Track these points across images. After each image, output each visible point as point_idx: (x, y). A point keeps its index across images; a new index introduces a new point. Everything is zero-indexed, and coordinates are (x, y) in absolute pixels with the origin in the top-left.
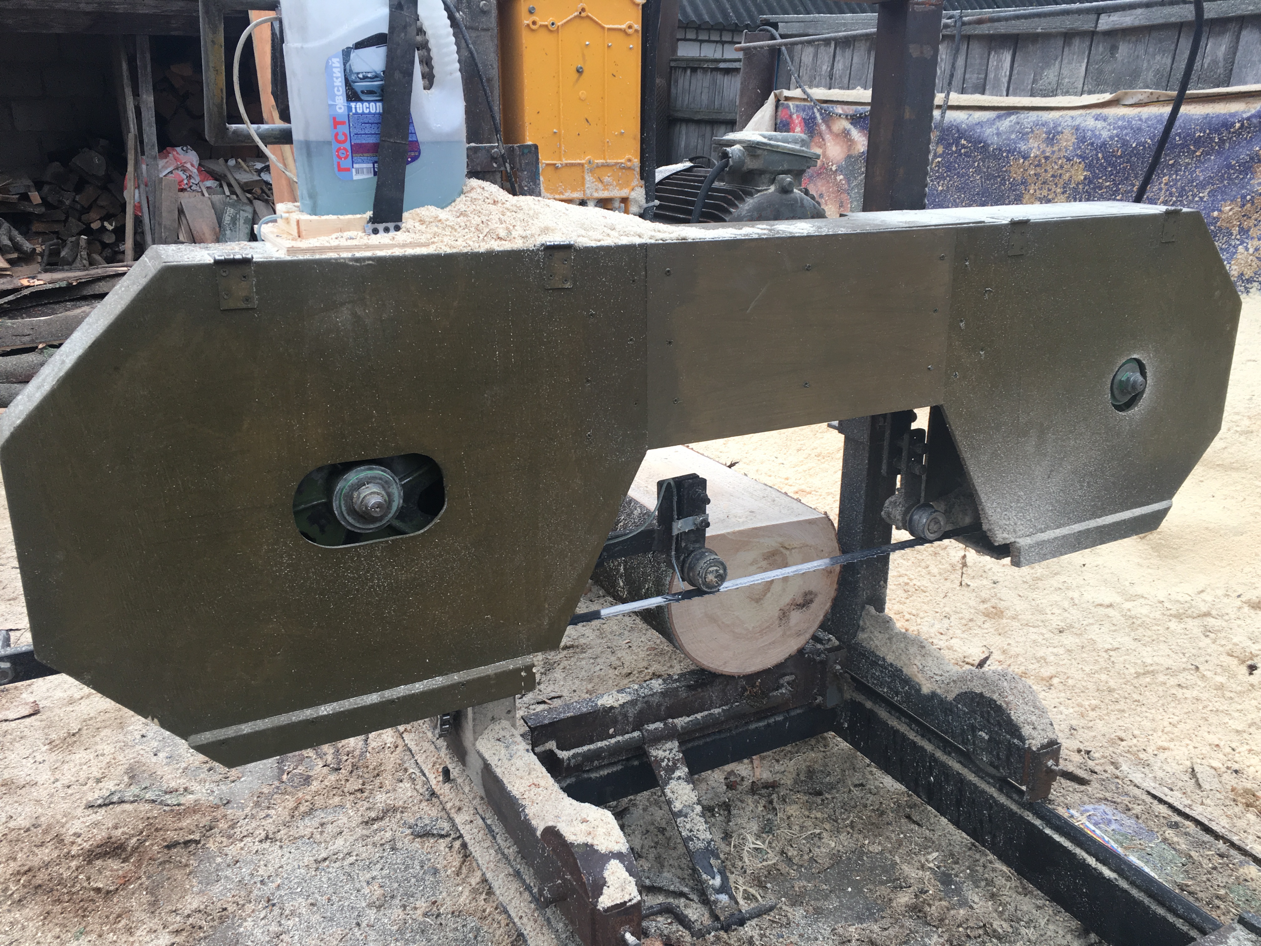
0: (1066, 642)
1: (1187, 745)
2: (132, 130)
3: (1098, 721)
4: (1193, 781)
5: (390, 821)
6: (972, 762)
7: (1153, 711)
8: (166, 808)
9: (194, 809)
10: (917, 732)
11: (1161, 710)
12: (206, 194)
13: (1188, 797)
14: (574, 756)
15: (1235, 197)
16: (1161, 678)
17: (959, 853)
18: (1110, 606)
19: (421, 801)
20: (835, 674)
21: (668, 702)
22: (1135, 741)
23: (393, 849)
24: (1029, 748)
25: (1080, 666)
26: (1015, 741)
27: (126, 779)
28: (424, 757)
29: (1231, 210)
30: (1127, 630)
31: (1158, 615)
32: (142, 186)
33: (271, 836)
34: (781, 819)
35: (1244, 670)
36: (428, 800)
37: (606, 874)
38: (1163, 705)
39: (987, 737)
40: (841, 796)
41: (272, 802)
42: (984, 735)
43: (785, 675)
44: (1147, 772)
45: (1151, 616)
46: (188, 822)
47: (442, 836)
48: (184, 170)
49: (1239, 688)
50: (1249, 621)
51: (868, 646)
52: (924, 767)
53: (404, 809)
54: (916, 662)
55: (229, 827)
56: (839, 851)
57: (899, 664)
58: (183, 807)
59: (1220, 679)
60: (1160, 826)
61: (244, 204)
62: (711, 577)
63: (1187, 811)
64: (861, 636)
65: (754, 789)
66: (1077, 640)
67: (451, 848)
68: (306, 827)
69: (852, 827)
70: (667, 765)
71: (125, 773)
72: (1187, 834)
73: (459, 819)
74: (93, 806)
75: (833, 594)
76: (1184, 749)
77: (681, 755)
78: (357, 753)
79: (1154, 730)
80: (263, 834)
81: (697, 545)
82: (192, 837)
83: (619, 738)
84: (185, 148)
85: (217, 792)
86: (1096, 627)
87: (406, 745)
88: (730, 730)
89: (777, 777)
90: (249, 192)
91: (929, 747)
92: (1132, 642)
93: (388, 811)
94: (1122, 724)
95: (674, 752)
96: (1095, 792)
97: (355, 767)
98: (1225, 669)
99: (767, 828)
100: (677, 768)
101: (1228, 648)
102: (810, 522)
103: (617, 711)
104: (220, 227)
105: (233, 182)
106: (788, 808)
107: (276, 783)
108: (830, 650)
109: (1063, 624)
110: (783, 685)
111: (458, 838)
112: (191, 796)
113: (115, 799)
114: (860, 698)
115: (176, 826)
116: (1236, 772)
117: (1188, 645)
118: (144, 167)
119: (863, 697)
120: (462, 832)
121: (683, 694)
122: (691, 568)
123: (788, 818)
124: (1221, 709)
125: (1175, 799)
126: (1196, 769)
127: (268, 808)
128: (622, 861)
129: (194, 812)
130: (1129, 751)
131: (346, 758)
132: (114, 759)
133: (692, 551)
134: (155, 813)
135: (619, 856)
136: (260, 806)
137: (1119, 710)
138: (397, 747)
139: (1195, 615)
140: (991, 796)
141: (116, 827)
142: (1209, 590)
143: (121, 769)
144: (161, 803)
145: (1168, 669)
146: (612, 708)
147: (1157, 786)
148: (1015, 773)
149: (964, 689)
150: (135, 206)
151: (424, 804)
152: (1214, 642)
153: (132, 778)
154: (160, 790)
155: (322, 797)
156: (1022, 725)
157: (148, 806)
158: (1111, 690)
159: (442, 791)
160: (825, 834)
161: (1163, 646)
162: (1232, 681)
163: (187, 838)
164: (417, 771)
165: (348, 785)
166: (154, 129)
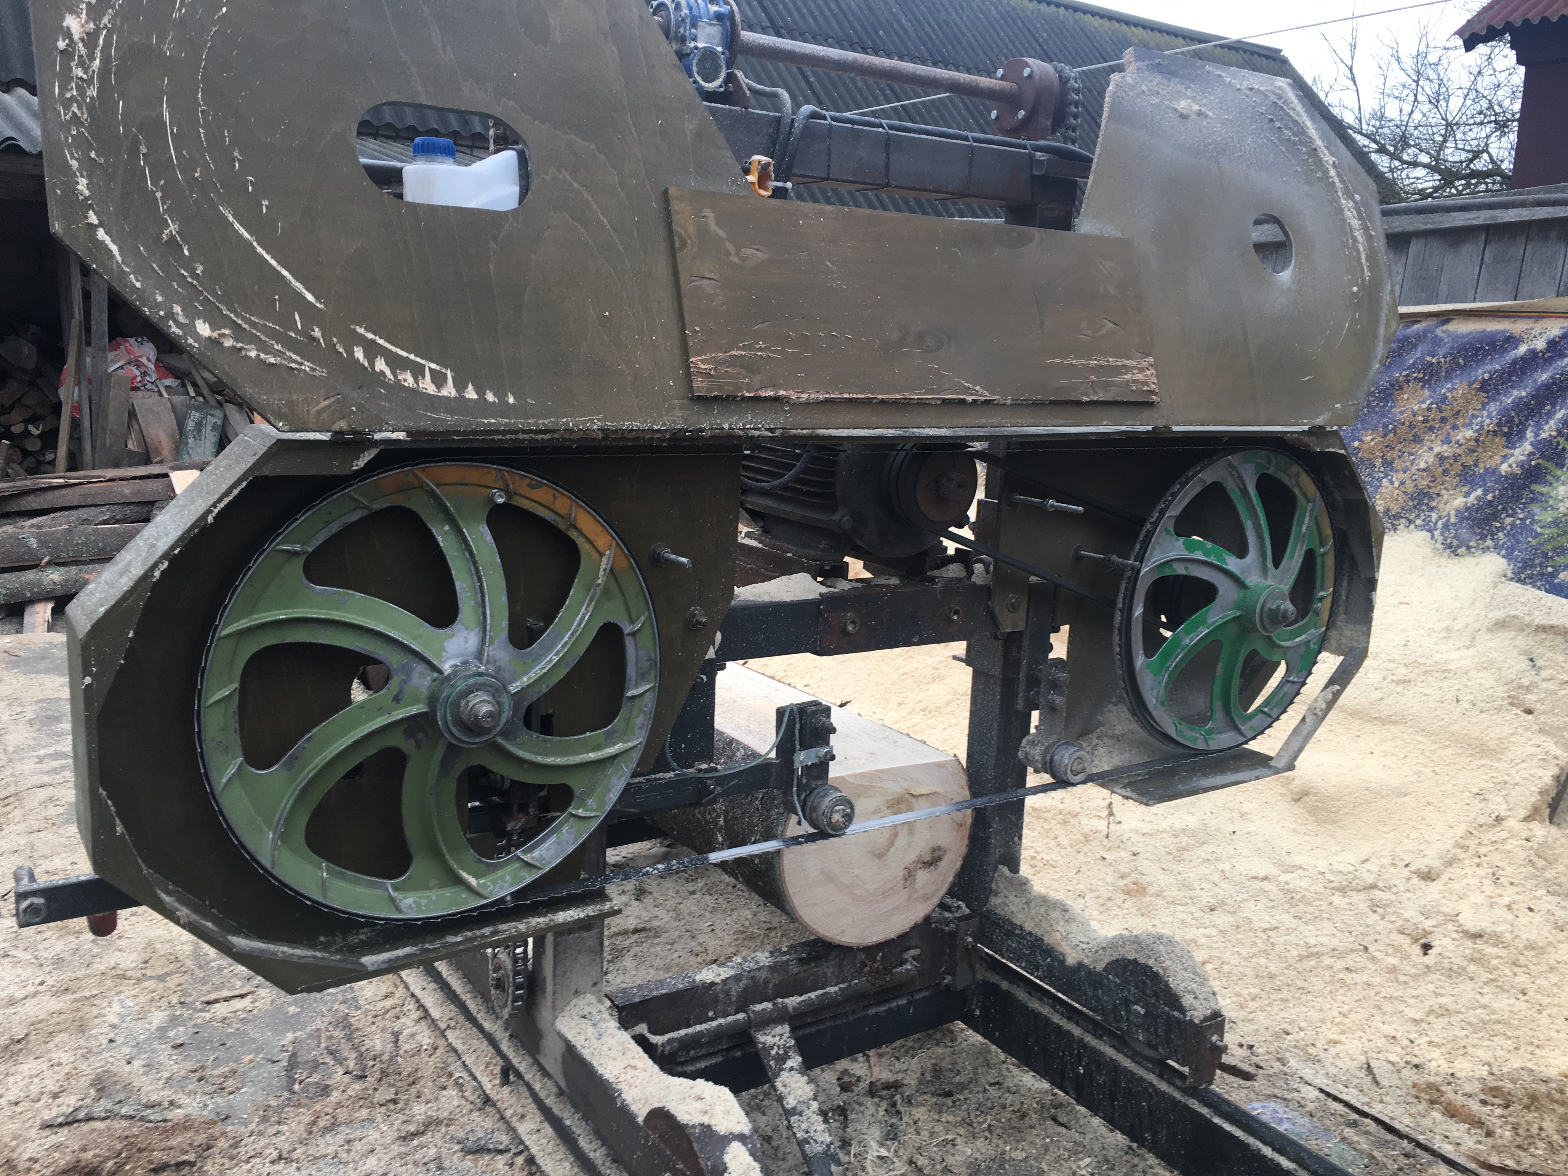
0: (1218, 922)
1: (1361, 1037)
2: (77, 316)
3: (1259, 1013)
4: (1370, 1078)
5: (433, 1136)
6: (1126, 1043)
7: (1320, 1000)
8: (148, 1125)
9: (186, 1125)
10: (1062, 1014)
11: (1329, 998)
12: (165, 395)
13: (1366, 1095)
14: (670, 1041)
15: (1376, 426)
16: (1327, 961)
17: (1114, 1159)
18: (1266, 878)
19: (471, 1111)
20: (966, 949)
21: (776, 978)
22: (1302, 1034)
23: (439, 1168)
24: (1191, 1020)
25: (1236, 949)
26: (1176, 1013)
27: (92, 1092)
28: (474, 1056)
29: (1372, 440)
30: (1286, 906)
31: (1319, 888)
32: (84, 384)
33: (285, 1155)
34: (908, 1124)
35: (1417, 949)
36: (480, 1109)
37: (727, 1158)
38: (1331, 992)
39: (1142, 1012)
40: (975, 1098)
41: (283, 1116)
42: (1139, 1008)
43: (910, 948)
44: (1318, 1068)
45: (1312, 889)
46: (179, 1140)
47: (500, 1152)
48: (139, 365)
49: (1414, 971)
50: (1419, 894)
51: (1002, 913)
52: (1071, 1055)
53: (450, 1122)
54: (1059, 928)
55: (231, 1146)
56: (976, 1159)
57: (1038, 932)
58: (170, 1124)
59: (1392, 961)
60: (1338, 1125)
61: (212, 407)
62: (837, 817)
63: (1366, 1109)
64: (994, 901)
65: (872, 1091)
66: (1231, 919)
67: (512, 1165)
68: (328, 1144)
69: (990, 1132)
70: (777, 1053)
71: (91, 1085)
72: (1367, 1133)
73: (523, 1129)
74: (51, 1126)
75: (963, 850)
76: (1357, 1042)
77: (793, 1042)
78: (385, 1057)
79: (1323, 1021)
80: (275, 1154)
81: (820, 782)
82: (185, 1158)
83: (721, 1021)
84: (140, 340)
85: (211, 1107)
86: (1251, 904)
87: (450, 1045)
88: (846, 1015)
89: (900, 1076)
90: (220, 393)
91: (1077, 1031)
92: (1292, 920)
93: (430, 1124)
94: (1286, 1015)
95: (785, 1037)
96: (1262, 1088)
97: (384, 1074)
98: (1397, 949)
99: (891, 1135)
100: (789, 1057)
101: (1398, 924)
102: (939, 765)
103: (719, 988)
104: (181, 433)
105: (200, 382)
106: (914, 1111)
107: (286, 1094)
108: (960, 919)
109: (1214, 901)
110: (907, 961)
111: (521, 1152)
112: (179, 1111)
113: (81, 1115)
114: (994, 978)
115: (164, 1144)
116: (1417, 1066)
117: (1354, 922)
118: (88, 360)
119: (998, 977)
120: (527, 1143)
121: (794, 969)
122: (814, 809)
123: (915, 1123)
124: (1395, 995)
125: (1352, 1096)
126: (1372, 1065)
127: (279, 1123)
128: (745, 1144)
129: (185, 1128)
130: (1296, 1047)
131: (372, 1063)
132: (75, 1068)
133: (814, 789)
134: (135, 1130)
135: (741, 1138)
136: (268, 1121)
137: (1282, 1000)
138: (436, 1048)
139: (1360, 888)
140: (1151, 1083)
141: (84, 1149)
142: (1373, 859)
143: (85, 1081)
144: (142, 1119)
145: (1334, 950)
146: (713, 984)
147: (1330, 1082)
148: (1176, 1052)
149: (1116, 956)
150: (73, 407)
151: (476, 1114)
152: (1383, 918)
153: (101, 1090)
154: (139, 1104)
155: (345, 1109)
156: (1182, 994)
157: (124, 1124)
158: (1271, 977)
159: (500, 1096)
160: (959, 1140)
161: (1327, 924)
162: (1405, 962)
163: (179, 1160)
164: (465, 1075)
165: (377, 1095)
166: (105, 316)
